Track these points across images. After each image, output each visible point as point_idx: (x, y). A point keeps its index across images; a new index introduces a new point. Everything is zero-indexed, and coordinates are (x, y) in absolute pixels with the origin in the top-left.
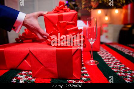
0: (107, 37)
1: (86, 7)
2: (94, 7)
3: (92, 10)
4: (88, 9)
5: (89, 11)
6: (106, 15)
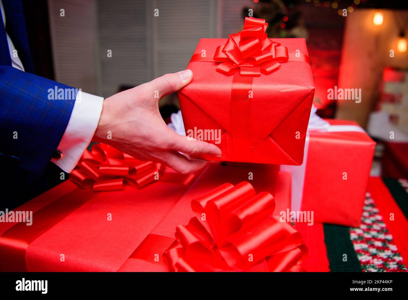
6: (402, 34)
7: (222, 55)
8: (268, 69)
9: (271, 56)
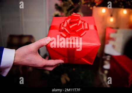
0: (114, 46)
1: (87, 3)
2: (97, 4)
3: (94, 7)
4: (89, 6)
5: (91, 8)
6: (111, 16)
7: (62, 28)
8: (81, 35)
9: (82, 29)
